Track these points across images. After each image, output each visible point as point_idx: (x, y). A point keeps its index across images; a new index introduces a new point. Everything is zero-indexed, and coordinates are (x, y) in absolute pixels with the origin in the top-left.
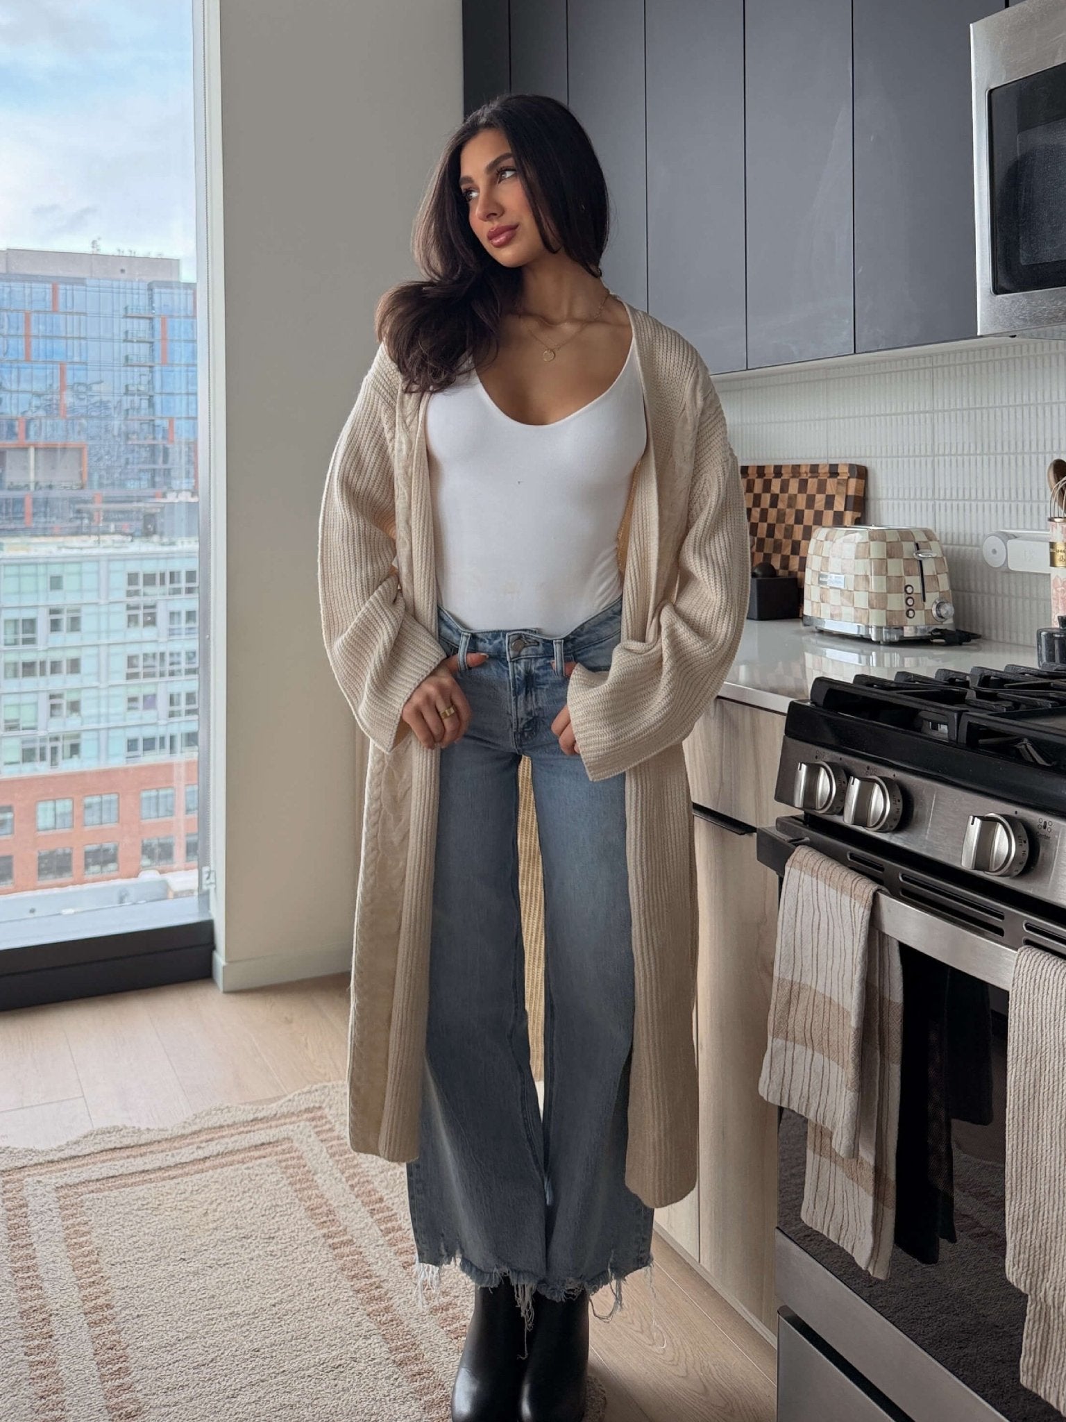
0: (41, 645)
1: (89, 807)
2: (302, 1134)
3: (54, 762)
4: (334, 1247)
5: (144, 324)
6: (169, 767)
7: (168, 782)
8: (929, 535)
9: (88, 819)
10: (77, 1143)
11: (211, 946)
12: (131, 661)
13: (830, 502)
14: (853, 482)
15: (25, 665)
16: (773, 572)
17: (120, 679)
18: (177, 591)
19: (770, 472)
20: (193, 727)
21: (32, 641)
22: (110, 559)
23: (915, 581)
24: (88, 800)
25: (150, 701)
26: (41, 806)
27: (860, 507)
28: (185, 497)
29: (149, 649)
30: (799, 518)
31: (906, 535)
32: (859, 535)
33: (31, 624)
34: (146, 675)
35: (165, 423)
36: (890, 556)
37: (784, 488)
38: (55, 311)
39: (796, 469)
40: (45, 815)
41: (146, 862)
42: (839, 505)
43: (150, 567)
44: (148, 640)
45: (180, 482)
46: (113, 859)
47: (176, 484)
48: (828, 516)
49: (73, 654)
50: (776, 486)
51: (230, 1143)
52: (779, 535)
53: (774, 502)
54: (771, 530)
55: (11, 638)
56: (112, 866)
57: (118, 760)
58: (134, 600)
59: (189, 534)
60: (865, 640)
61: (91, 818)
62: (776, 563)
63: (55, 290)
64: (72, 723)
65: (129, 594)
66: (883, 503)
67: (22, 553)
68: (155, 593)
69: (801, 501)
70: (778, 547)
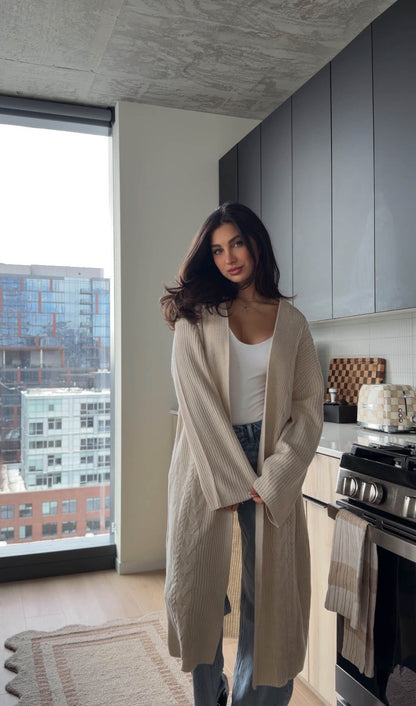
0: (45, 434)
1: (65, 504)
2: (150, 630)
3: (50, 485)
4: (162, 673)
5: (88, 296)
6: (99, 488)
7: (98, 495)
8: (409, 388)
9: (64, 510)
10: (61, 630)
11: (115, 555)
12: (83, 441)
13: (370, 374)
14: (379, 366)
15: (38, 443)
16: (347, 403)
17: (78, 450)
18: (102, 412)
19: (345, 362)
20: (109, 471)
21: (42, 433)
22: (74, 398)
23: (403, 407)
24: (64, 502)
25: (90, 459)
26: (44, 504)
27: (383, 376)
28: (105, 371)
29: (90, 436)
30: (357, 381)
31: (399, 388)
32: (379, 388)
33: (40, 425)
34: (89, 448)
35: (97, 339)
36: (392, 396)
37: (351, 368)
38: (52, 291)
39: (356, 360)
40: (46, 508)
41: (88, 529)
42: (374, 375)
43: (91, 401)
44: (89, 433)
45: (103, 365)
46: (75, 527)
47: (102, 365)
48: (369, 380)
49: (59, 439)
50: (348, 368)
51: (121, 632)
52: (349, 388)
53: (347, 374)
54: (346, 385)
55: (32, 431)
56: (74, 531)
57: (76, 484)
58: (84, 415)
59: (107, 387)
60: (382, 431)
61: (65, 510)
62: (348, 400)
63: (51, 282)
64: (57, 468)
65: (82, 413)
66: (392, 375)
67: (37, 395)
68: (92, 413)
69: (358, 374)
70: (348, 393)
